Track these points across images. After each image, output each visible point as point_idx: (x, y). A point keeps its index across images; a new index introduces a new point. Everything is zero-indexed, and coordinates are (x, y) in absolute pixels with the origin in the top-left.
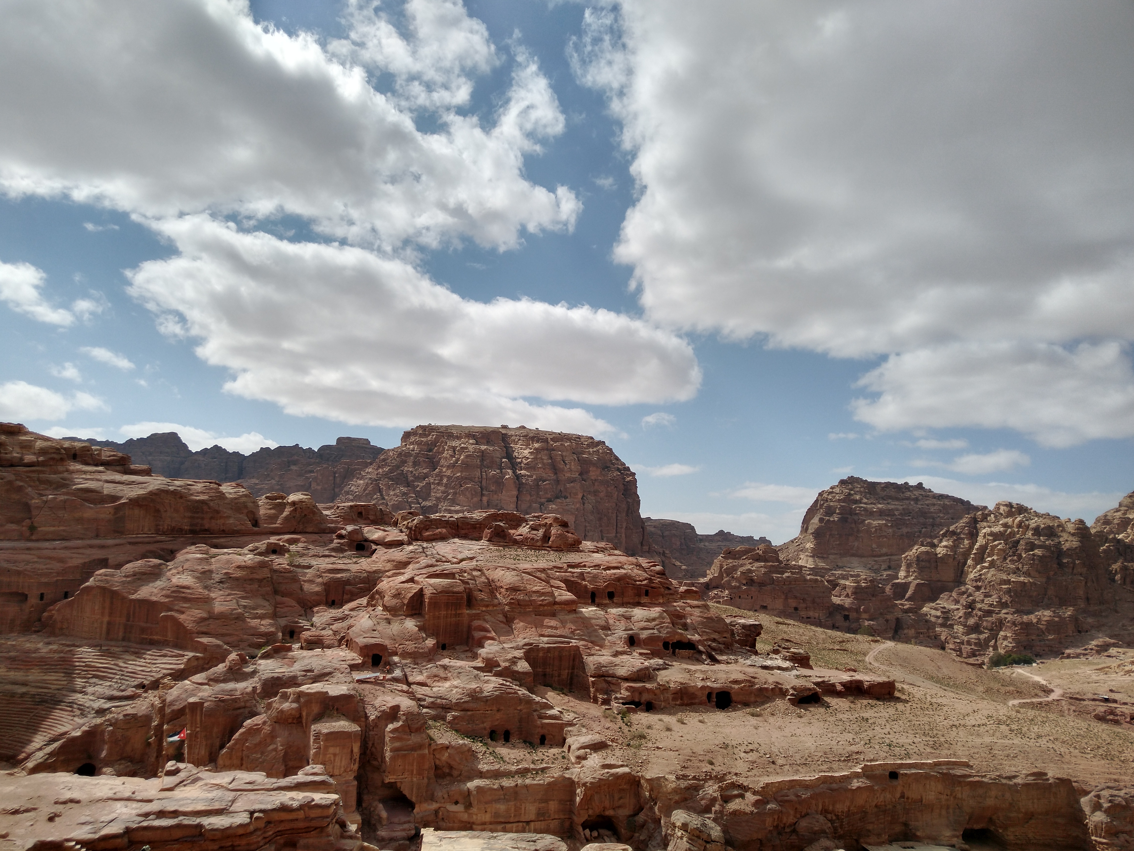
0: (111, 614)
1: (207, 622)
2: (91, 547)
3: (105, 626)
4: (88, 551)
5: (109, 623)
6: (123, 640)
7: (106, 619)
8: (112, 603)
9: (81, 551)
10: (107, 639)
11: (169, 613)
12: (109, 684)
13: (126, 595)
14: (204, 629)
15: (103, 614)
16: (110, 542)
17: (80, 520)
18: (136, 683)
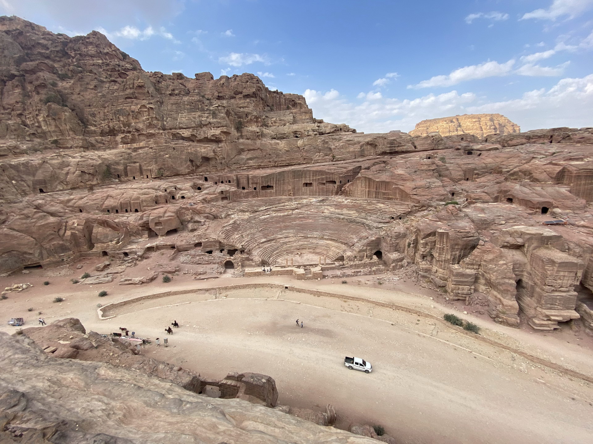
0: (369, 188)
1: (415, 190)
2: (354, 162)
3: (367, 192)
4: (354, 164)
5: (369, 191)
6: (376, 197)
7: (367, 190)
8: (369, 183)
9: (351, 164)
10: (368, 197)
11: (396, 186)
12: (376, 216)
13: (375, 180)
14: (415, 193)
15: (366, 188)
16: (361, 160)
17: (349, 152)
18: (388, 216)
